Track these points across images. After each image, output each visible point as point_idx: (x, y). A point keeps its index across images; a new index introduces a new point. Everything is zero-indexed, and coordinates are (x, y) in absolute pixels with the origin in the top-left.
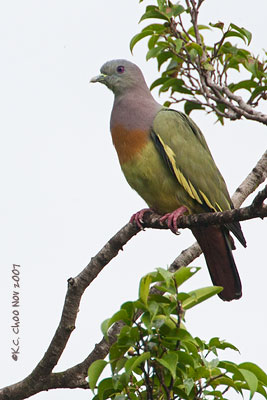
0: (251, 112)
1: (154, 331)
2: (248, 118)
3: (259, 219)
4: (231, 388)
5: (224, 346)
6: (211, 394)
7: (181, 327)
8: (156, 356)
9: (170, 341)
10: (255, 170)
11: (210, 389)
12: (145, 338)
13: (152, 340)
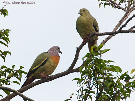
0: (119, 7)
1: (95, 59)
2: (119, 8)
3: (121, 33)
4: (113, 72)
5: (111, 61)
6: (108, 73)
7: (101, 58)
8: (95, 65)
9: (98, 61)
10: (120, 21)
11: (108, 72)
12: (92, 61)
13: (94, 61)
